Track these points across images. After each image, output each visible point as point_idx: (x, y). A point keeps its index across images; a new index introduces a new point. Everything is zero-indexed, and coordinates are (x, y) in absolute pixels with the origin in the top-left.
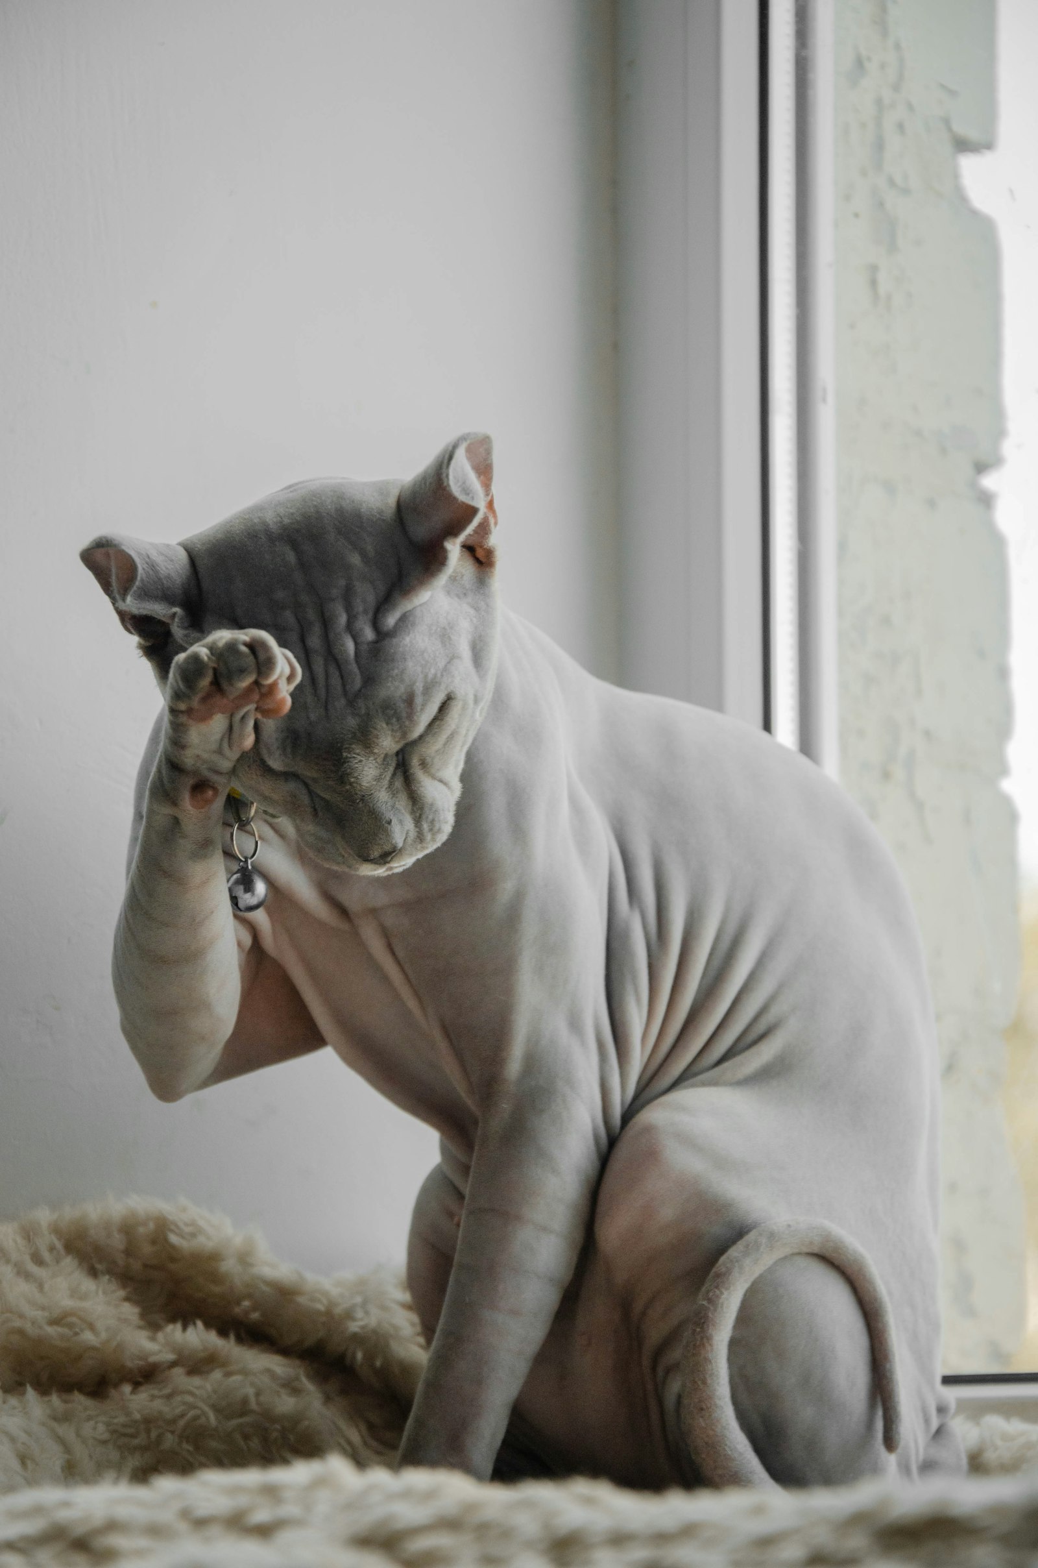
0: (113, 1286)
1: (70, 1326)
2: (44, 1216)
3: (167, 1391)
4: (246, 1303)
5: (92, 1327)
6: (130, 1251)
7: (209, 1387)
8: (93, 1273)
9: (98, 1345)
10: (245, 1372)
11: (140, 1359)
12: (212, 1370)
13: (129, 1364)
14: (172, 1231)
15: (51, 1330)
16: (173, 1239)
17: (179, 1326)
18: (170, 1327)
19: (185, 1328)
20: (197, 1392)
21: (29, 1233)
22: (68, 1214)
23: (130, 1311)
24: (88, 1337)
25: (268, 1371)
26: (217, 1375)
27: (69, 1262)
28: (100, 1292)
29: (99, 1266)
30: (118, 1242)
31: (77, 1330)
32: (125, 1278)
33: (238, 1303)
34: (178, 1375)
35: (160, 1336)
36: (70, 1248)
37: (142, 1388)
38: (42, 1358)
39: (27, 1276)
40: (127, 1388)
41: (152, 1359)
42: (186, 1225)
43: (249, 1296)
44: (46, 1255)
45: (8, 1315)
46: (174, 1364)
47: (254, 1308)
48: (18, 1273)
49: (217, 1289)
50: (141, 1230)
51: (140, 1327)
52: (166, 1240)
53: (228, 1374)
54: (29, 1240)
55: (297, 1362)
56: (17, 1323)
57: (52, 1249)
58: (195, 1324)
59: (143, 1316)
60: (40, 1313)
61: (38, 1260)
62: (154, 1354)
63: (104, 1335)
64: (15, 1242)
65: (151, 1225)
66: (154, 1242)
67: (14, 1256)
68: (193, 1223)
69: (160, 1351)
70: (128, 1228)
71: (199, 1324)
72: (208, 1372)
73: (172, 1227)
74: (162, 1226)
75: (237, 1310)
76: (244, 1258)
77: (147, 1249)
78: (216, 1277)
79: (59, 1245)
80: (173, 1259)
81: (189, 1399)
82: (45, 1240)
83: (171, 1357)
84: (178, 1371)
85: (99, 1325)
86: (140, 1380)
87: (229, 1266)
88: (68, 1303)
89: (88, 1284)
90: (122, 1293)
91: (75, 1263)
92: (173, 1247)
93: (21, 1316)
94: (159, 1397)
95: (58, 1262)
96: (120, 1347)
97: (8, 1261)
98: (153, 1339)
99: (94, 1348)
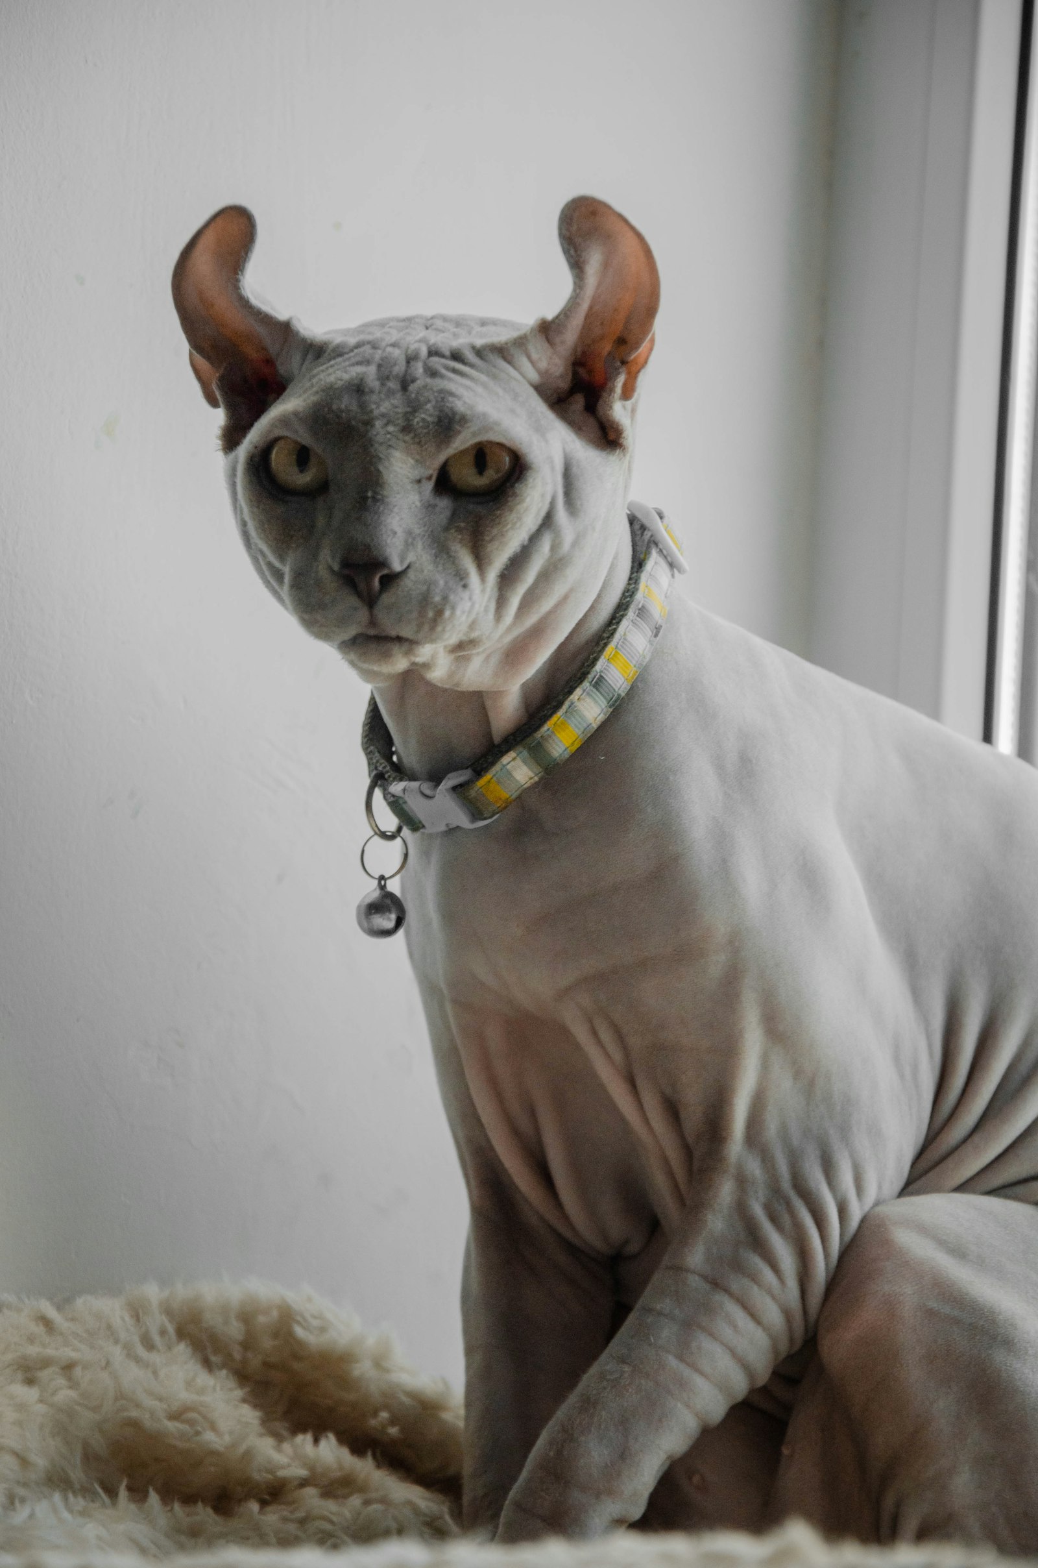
0: (231, 1383)
1: (191, 1423)
2: (153, 1292)
3: (300, 1514)
4: (384, 1415)
5: (213, 1427)
6: (247, 1344)
7: (348, 1514)
8: (207, 1364)
9: (222, 1449)
10: (384, 1500)
11: (268, 1471)
12: (351, 1494)
13: (256, 1476)
14: (299, 1323)
15: (172, 1426)
16: (299, 1332)
17: (309, 1437)
18: (300, 1438)
19: (316, 1441)
20: (335, 1519)
21: (137, 1311)
22: (182, 1292)
23: (250, 1415)
24: (209, 1436)
25: (409, 1503)
26: (355, 1501)
27: (182, 1349)
28: (218, 1388)
29: (213, 1359)
30: (235, 1331)
31: (199, 1429)
32: (242, 1376)
33: (375, 1414)
34: (310, 1496)
35: (286, 1446)
36: (181, 1334)
37: (269, 1509)
38: (156, 1460)
39: (138, 1360)
40: (254, 1506)
41: (281, 1473)
42: (315, 1317)
43: (386, 1407)
44: (157, 1339)
45: (123, 1402)
46: (304, 1483)
47: (393, 1422)
48: (128, 1355)
49: (351, 1397)
50: (262, 1319)
51: (261, 1435)
52: (291, 1334)
53: (367, 1503)
54: (138, 1319)
55: (441, 1497)
56: (134, 1413)
57: (163, 1333)
58: (327, 1437)
59: (264, 1422)
60: (157, 1403)
61: (149, 1346)
62: (283, 1467)
63: (227, 1439)
64: (123, 1319)
65: (275, 1314)
66: (276, 1335)
67: (123, 1335)
68: (319, 1316)
69: (289, 1465)
70: (246, 1316)
71: (332, 1437)
72: (345, 1497)
73: (299, 1318)
74: (287, 1317)
75: (373, 1422)
76: (379, 1363)
77: (267, 1343)
78: (345, 1381)
79: (171, 1329)
80: (296, 1357)
81: (328, 1527)
82: (156, 1321)
83: (303, 1473)
84: (310, 1492)
85: (223, 1425)
86: (267, 1497)
87: (363, 1369)
88: (185, 1396)
89: (204, 1378)
90: (239, 1393)
91: (189, 1350)
92: (300, 1343)
93: (138, 1405)
94: (292, 1521)
95: (170, 1348)
96: (248, 1454)
97: (116, 1341)
98: (278, 1449)
99: (214, 1453)
